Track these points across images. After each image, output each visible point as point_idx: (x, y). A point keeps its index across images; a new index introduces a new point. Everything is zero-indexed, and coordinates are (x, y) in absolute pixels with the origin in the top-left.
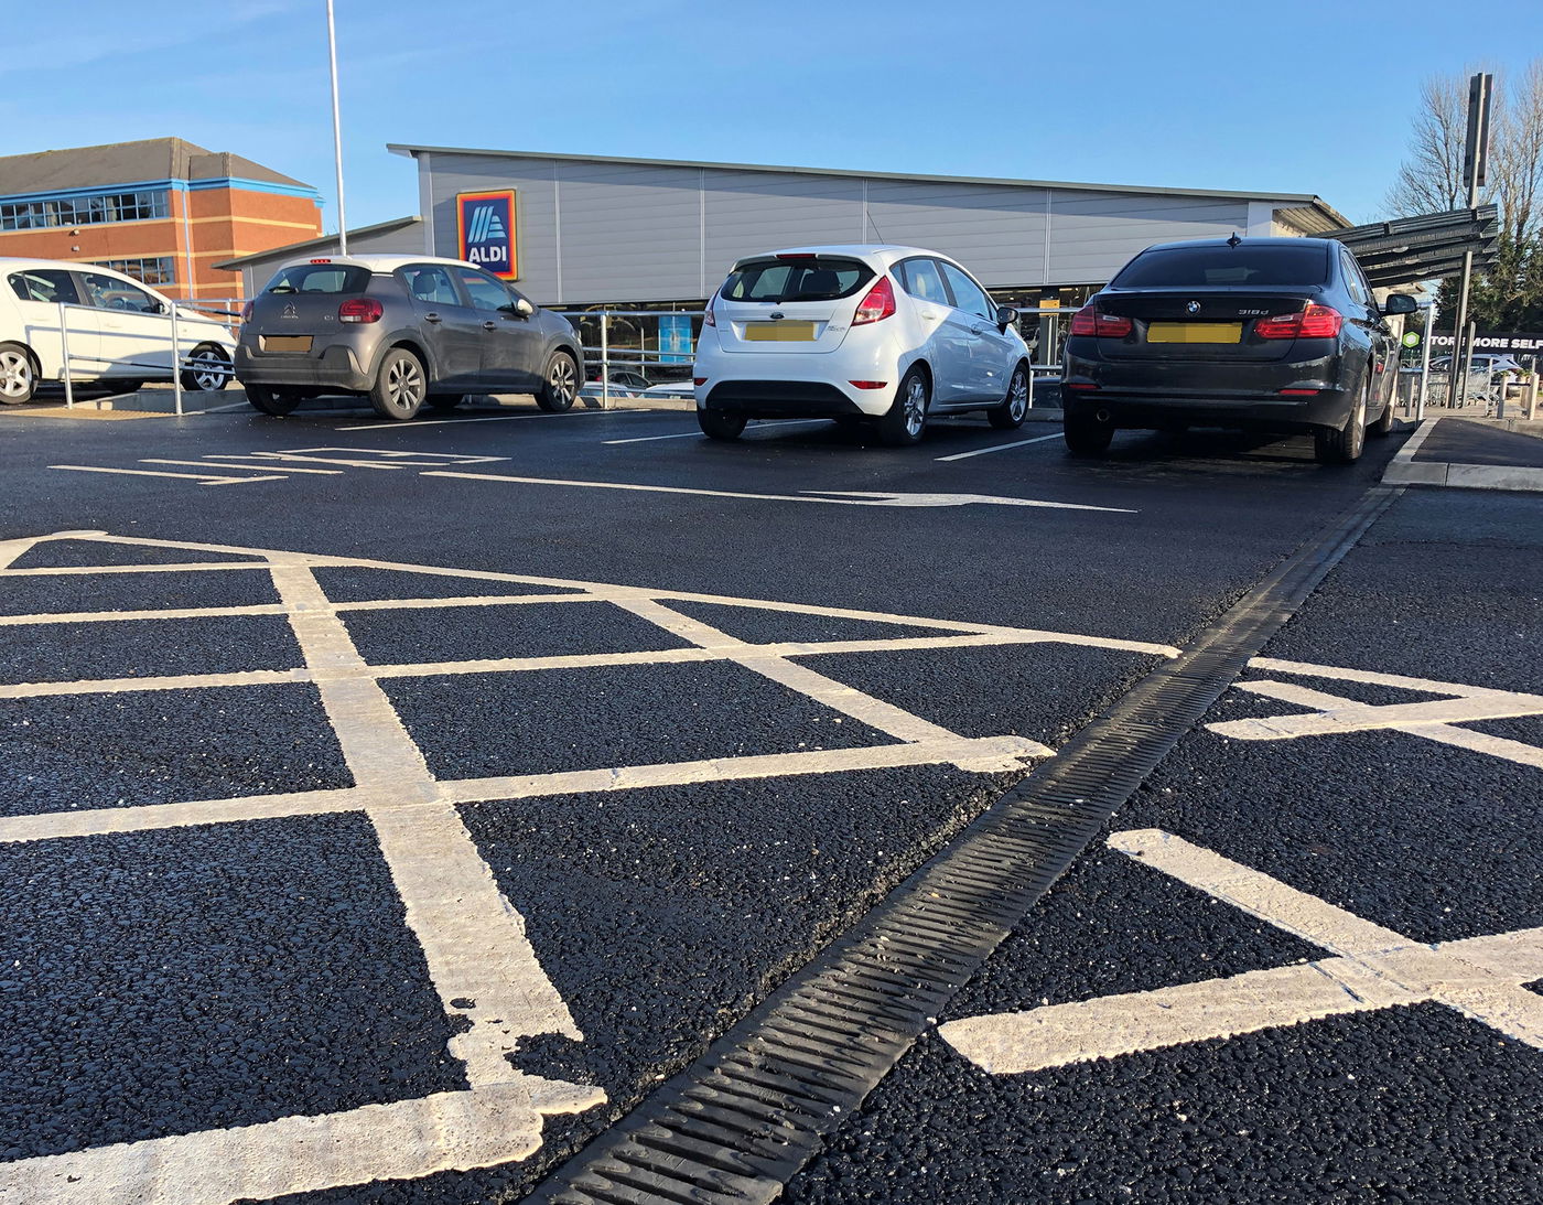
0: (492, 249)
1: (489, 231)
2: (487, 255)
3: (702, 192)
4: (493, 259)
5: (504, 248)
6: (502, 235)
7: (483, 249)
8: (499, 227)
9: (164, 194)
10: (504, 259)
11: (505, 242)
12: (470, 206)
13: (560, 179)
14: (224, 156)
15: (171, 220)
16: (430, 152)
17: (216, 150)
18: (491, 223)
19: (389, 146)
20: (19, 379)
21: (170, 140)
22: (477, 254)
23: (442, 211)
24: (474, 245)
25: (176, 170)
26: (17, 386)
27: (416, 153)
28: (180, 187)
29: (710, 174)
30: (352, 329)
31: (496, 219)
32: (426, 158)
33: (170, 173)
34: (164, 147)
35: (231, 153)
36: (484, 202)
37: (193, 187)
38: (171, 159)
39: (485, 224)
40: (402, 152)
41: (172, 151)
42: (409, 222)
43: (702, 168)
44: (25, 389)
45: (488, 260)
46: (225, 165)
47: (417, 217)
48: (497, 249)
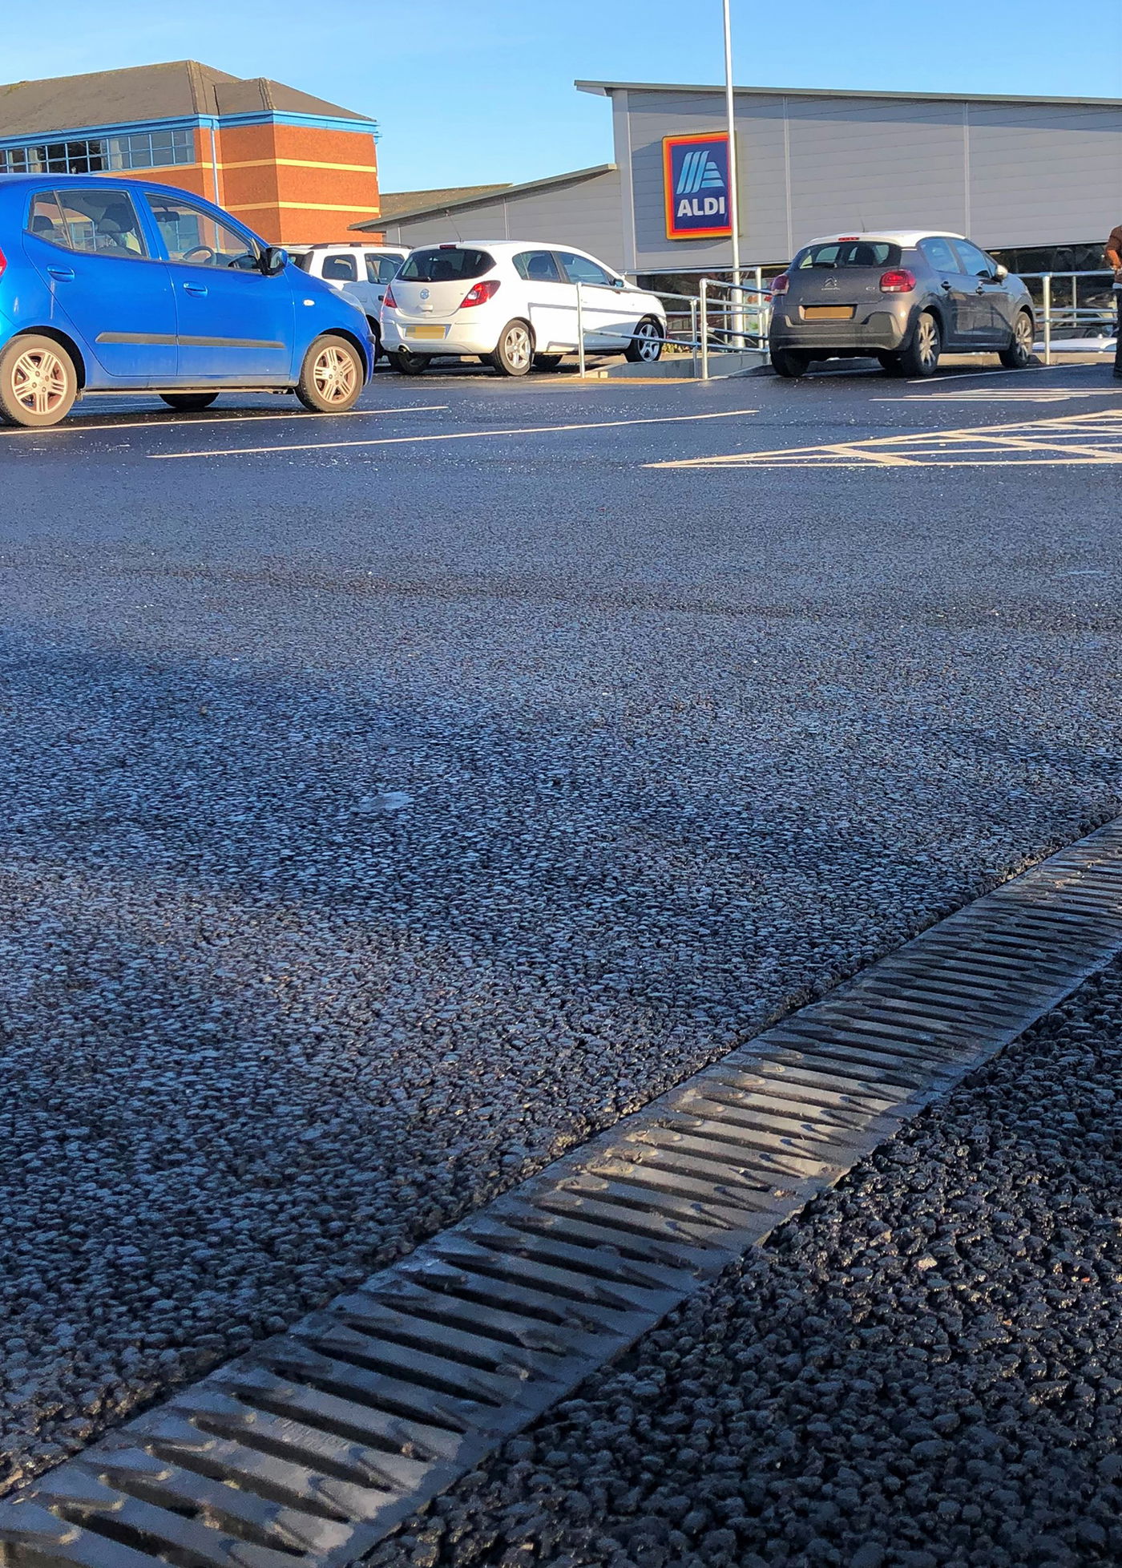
0: (707, 201)
1: (703, 180)
2: (701, 208)
3: (966, 128)
4: (708, 212)
5: (722, 199)
6: (719, 184)
7: (695, 201)
8: (716, 174)
9: (187, 134)
10: (722, 211)
11: (723, 192)
12: (678, 151)
13: (790, 118)
14: (260, 84)
15: (197, 166)
16: (629, 90)
17: (245, 76)
18: (705, 170)
19: (577, 83)
20: (522, 352)
21: (187, 63)
22: (688, 206)
23: (642, 159)
24: (684, 196)
25: (201, 104)
26: (520, 358)
27: (610, 90)
28: (208, 123)
29: (976, 108)
30: (889, 297)
31: (712, 165)
32: (623, 95)
33: (195, 108)
34: (180, 75)
35: (269, 78)
36: (696, 146)
37: (223, 124)
38: (193, 90)
39: (697, 169)
40: (596, 89)
41: (191, 80)
42: (602, 171)
43: (966, 101)
44: (525, 362)
45: (701, 213)
46: (264, 97)
47: (612, 165)
48: (713, 200)
